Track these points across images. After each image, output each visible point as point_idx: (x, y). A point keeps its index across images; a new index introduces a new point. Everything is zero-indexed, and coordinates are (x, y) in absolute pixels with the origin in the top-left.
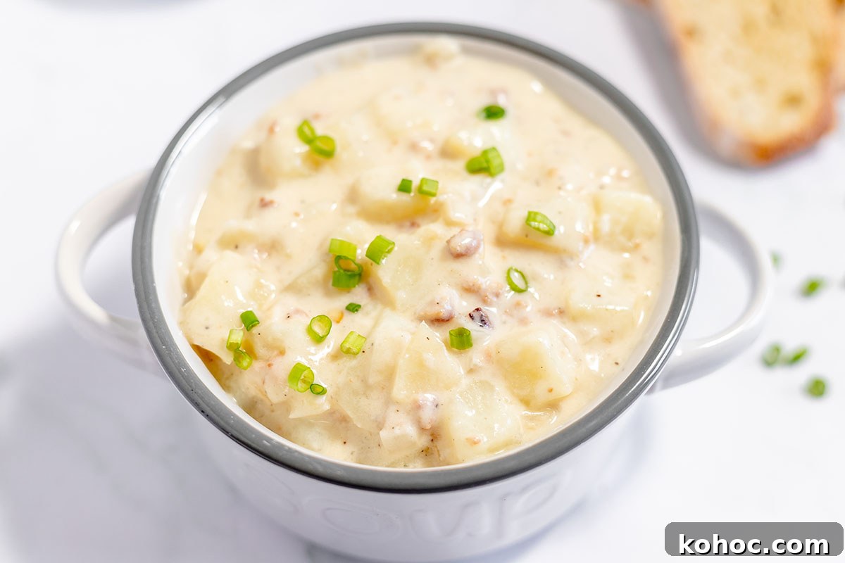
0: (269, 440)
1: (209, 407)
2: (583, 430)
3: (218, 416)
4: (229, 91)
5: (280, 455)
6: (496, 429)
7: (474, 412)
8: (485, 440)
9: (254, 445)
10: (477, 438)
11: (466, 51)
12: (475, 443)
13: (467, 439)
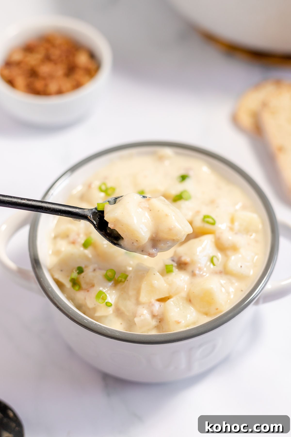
0: (87, 320)
1: (61, 305)
2: (226, 318)
3: (65, 309)
4: (73, 169)
5: (91, 326)
6: (188, 317)
7: (178, 309)
8: (183, 322)
9: (80, 322)
10: (180, 321)
11: (177, 154)
12: (178, 323)
13: (175, 321)
